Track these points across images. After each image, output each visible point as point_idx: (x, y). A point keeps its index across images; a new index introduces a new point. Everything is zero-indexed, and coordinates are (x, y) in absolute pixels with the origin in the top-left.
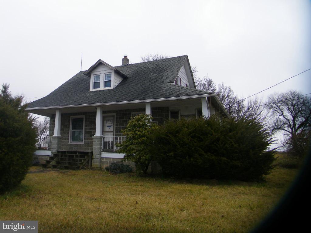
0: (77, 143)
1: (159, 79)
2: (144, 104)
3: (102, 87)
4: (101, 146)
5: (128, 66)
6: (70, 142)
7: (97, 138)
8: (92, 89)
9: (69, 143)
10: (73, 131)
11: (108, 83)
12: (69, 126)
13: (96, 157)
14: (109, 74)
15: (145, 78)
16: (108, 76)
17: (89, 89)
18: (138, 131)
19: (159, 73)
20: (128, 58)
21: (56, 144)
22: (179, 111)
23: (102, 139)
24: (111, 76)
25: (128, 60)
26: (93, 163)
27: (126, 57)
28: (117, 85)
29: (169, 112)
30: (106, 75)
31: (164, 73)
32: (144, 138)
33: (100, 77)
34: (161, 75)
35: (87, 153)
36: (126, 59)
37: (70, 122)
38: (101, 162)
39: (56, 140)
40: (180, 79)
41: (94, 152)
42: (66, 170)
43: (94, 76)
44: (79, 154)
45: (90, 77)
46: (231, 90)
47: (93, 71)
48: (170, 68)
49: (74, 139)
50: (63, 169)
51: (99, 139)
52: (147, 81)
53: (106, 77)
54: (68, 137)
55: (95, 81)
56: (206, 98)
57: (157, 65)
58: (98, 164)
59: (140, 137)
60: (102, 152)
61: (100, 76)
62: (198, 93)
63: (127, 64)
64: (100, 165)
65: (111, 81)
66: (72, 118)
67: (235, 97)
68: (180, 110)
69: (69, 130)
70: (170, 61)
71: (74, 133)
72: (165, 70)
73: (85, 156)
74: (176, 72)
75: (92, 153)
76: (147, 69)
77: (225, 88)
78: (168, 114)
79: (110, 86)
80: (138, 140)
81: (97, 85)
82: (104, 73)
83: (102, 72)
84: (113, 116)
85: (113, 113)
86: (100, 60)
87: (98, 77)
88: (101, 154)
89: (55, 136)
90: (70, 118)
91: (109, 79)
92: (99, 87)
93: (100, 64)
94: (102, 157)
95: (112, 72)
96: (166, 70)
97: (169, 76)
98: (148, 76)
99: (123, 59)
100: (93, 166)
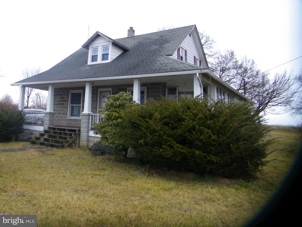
0: (75, 119)
1: (159, 51)
2: (133, 80)
3: (99, 61)
4: (89, 124)
5: (133, 38)
6: (69, 117)
7: (84, 115)
8: (90, 63)
9: (67, 118)
10: (72, 106)
11: (105, 56)
12: (68, 100)
13: (83, 135)
14: (107, 47)
15: (144, 50)
16: (106, 48)
17: (87, 63)
18: (115, 111)
19: (160, 45)
20: (133, 29)
21: (48, 120)
22: (177, 88)
23: (91, 116)
24: (108, 49)
25: (134, 31)
26: (80, 142)
27: (131, 28)
28: (115, 58)
29: (167, 88)
30: (104, 47)
31: (166, 45)
32: (119, 120)
33: (98, 50)
34: (161, 48)
35: (75, 131)
36: (131, 30)
37: (69, 97)
38: (88, 140)
39: (48, 115)
40: (186, 51)
41: (82, 130)
42: (51, 148)
43: (92, 49)
44: (67, 131)
45: (88, 49)
46: (255, 62)
47: (91, 44)
48: (173, 39)
49: (72, 115)
50: (49, 147)
51: (86, 117)
52: (146, 54)
53: (103, 49)
54: (67, 111)
55: (93, 54)
56: (198, 74)
57: (162, 36)
58: (85, 142)
59: (117, 118)
60: (90, 130)
61: (98, 48)
62: (189, 68)
63: (133, 35)
64: (88, 144)
65: (108, 54)
66: (71, 92)
67: (258, 70)
68: (178, 86)
69: (68, 105)
70: (176, 31)
71: (72, 107)
72: (167, 42)
73: (72, 134)
74: (178, 44)
75: (79, 130)
76: (150, 40)
77: (248, 60)
78: (165, 91)
79: (107, 59)
80: (113, 121)
81: (94, 58)
82: (102, 46)
83: (99, 45)
84: (110, 91)
85: (110, 88)
86: (97, 32)
87: (96, 50)
88: (88, 132)
89: (47, 112)
90: (69, 92)
91: (107, 52)
92: (96, 60)
93: (97, 36)
94: (90, 135)
95: (109, 45)
96: (169, 41)
97: (169, 49)
98: (149, 48)
99: (128, 30)
100: (81, 145)
